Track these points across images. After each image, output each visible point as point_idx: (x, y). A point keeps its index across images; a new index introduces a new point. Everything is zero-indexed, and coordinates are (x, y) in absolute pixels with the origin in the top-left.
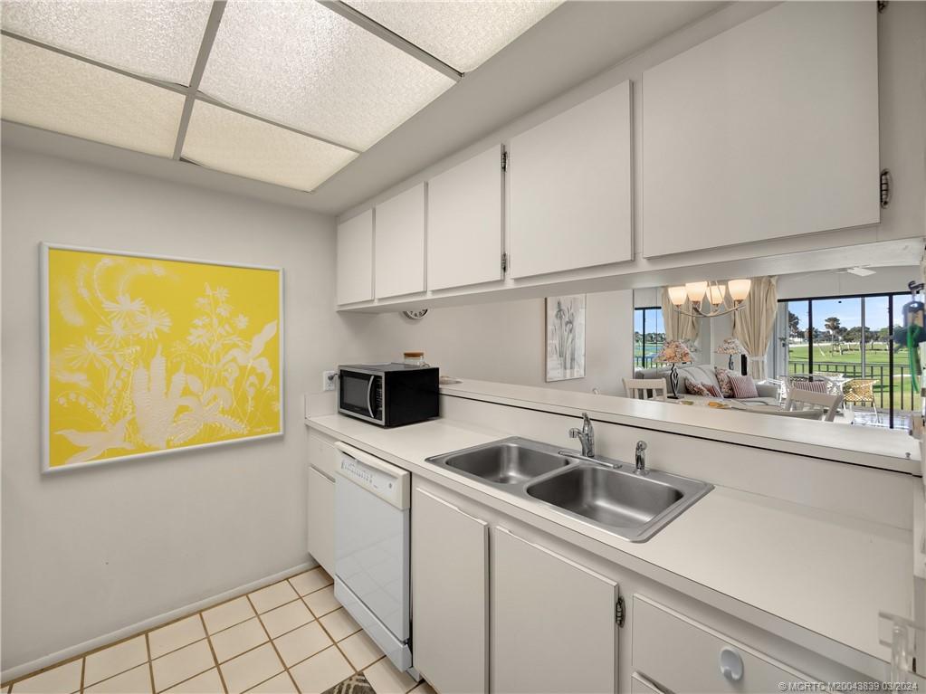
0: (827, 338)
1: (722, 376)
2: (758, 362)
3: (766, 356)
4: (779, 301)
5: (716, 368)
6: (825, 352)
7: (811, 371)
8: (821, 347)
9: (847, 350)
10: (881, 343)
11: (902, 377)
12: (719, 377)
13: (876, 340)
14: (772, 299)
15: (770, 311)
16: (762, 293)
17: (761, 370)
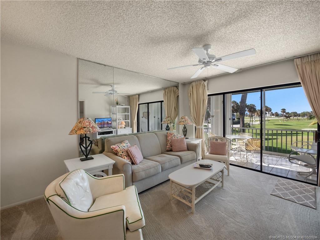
0: (282, 116)
4: (209, 95)
5: (167, 133)
6: (281, 121)
8: (280, 119)
12: (168, 138)
14: (205, 94)
15: (204, 101)
16: (201, 91)
17: (201, 134)
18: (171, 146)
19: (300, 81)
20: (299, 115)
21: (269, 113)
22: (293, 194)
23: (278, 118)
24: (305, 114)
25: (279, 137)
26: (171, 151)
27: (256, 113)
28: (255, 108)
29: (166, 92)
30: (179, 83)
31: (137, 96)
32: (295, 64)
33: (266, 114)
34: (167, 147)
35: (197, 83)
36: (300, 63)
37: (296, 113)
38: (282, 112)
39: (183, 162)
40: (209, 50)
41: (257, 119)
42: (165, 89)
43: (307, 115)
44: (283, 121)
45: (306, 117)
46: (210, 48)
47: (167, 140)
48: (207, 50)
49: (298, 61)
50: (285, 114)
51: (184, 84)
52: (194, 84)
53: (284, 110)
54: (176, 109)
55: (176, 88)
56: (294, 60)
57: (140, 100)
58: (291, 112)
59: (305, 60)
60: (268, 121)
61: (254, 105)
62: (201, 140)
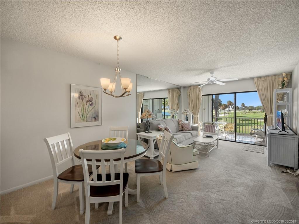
0: (242, 109)
1: (180, 123)
2: (196, 117)
3: (198, 115)
4: (202, 95)
5: (178, 120)
6: (241, 114)
7: (212, 121)
8: (240, 112)
9: (247, 113)
10: (256, 111)
11: (258, 121)
12: (179, 123)
13: (255, 110)
14: (200, 95)
15: (200, 99)
16: (197, 92)
17: (197, 120)
18: (182, 128)
19: (256, 90)
20: (255, 109)
21: (231, 107)
22: (253, 149)
23: (239, 111)
24: (260, 108)
25: (241, 127)
26: (182, 130)
27: (222, 107)
28: (221, 102)
29: (169, 92)
30: (181, 86)
31: (143, 93)
32: (254, 81)
33: (230, 107)
34: (180, 128)
35: (194, 87)
36: (257, 81)
37: (252, 107)
38: (242, 106)
39: (193, 136)
40: (213, 74)
41: (223, 112)
42: (169, 89)
43: (261, 109)
44: (243, 113)
45: (260, 111)
46: (214, 73)
47: (179, 124)
48: (212, 74)
49: (256, 80)
50: (244, 107)
51: (185, 87)
52: (192, 88)
53: (243, 105)
54: (178, 104)
55: (178, 90)
56: (253, 79)
57: (145, 96)
58: (249, 106)
59: (259, 79)
60: (231, 113)
61: (220, 100)
62: (197, 124)
